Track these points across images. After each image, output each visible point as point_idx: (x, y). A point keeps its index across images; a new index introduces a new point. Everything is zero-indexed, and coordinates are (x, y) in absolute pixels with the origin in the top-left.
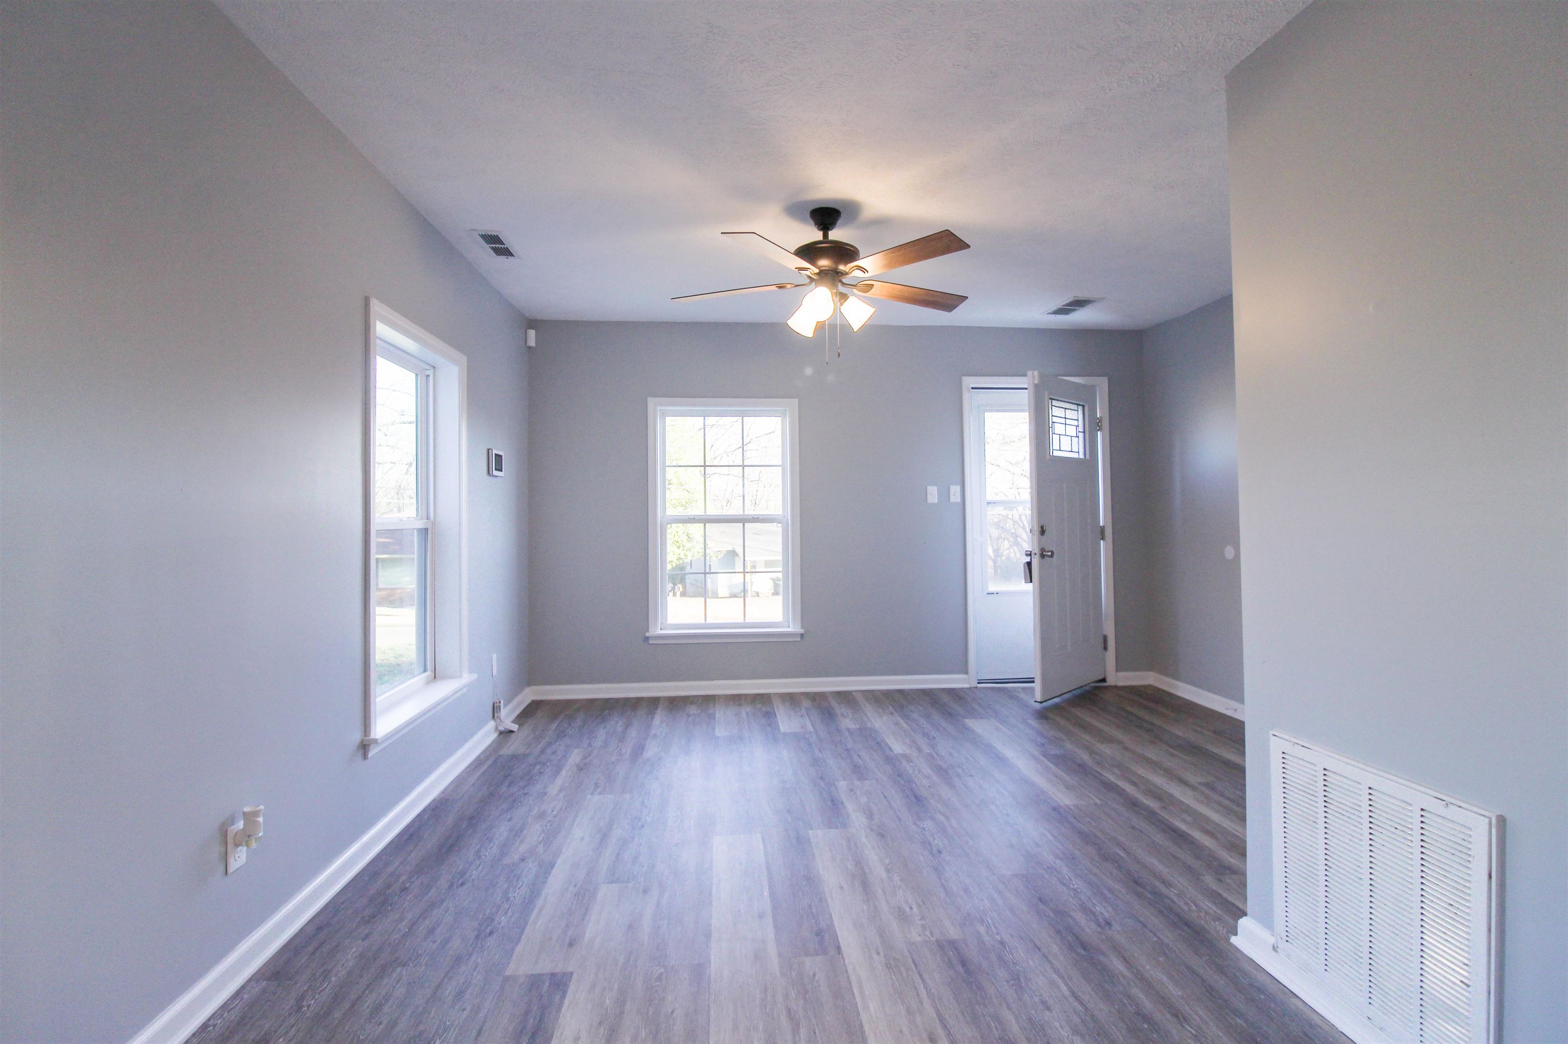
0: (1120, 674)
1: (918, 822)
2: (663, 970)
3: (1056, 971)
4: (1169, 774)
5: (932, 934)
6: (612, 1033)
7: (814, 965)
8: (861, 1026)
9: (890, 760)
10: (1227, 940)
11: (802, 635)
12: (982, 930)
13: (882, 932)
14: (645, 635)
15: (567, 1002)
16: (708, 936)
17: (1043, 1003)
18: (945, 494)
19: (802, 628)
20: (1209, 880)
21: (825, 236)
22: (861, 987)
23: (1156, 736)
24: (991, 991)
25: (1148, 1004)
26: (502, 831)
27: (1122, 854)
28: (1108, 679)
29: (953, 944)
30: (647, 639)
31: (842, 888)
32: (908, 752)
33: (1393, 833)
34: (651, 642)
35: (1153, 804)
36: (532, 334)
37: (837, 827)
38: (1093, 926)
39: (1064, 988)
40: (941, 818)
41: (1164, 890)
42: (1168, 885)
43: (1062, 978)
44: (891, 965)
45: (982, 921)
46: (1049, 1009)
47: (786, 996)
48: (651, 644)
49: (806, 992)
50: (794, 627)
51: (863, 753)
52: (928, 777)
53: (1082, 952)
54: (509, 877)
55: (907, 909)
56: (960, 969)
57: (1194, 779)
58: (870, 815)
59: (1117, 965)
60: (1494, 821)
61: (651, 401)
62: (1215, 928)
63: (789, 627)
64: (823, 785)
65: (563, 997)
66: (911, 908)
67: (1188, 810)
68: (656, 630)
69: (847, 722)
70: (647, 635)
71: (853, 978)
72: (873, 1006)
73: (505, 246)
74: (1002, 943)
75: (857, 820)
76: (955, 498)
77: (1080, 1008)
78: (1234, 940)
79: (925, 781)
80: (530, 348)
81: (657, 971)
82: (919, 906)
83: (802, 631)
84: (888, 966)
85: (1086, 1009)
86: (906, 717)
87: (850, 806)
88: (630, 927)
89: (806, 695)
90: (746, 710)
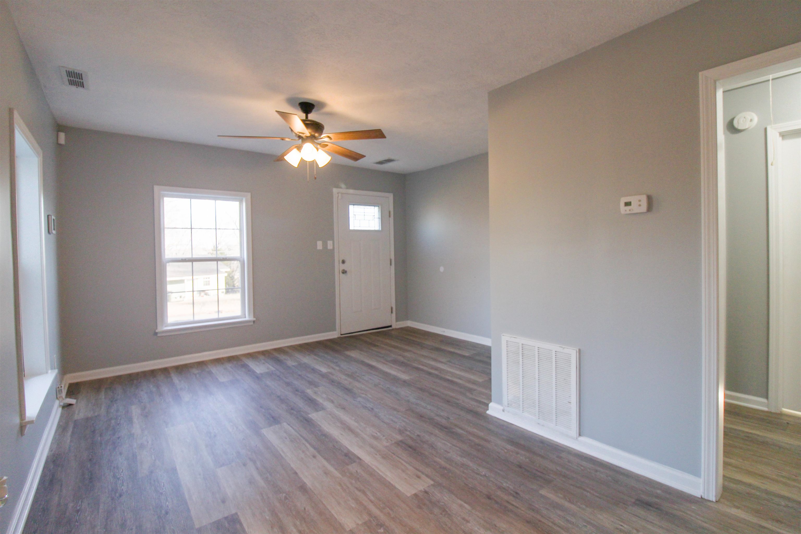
0: (398, 323)
1: (355, 399)
2: (284, 495)
3: (443, 439)
4: (435, 360)
5: (391, 441)
6: (282, 529)
7: (353, 468)
8: (390, 483)
9: (323, 376)
10: (485, 413)
11: (254, 322)
12: (408, 433)
13: (372, 446)
14: (155, 331)
15: (245, 525)
16: (296, 473)
17: (446, 451)
18: (325, 245)
19: (254, 317)
20: (468, 394)
21: (307, 117)
22: (378, 469)
23: (422, 346)
24: (427, 453)
25: (477, 441)
26: (121, 461)
27: (438, 393)
28: (393, 326)
29: (401, 441)
30: (156, 334)
31: (342, 434)
32: (329, 370)
33: (546, 361)
34: (159, 335)
35: (436, 372)
36: (62, 136)
37: (320, 410)
38: (444, 420)
39: (449, 444)
40: (363, 395)
41: (458, 402)
42: (458, 400)
43: (446, 441)
44: (384, 457)
45: (406, 430)
46: (449, 452)
47: (351, 483)
48: (159, 337)
49: (358, 479)
50: (248, 317)
51: (309, 375)
52: (346, 380)
53: (446, 430)
54: (150, 483)
55: (375, 434)
56: (410, 449)
57: (444, 360)
58: (333, 402)
59: (460, 431)
60: (578, 351)
61: (156, 188)
62: (480, 410)
63: (245, 317)
64: (300, 394)
65: (241, 524)
66: (376, 434)
67: (448, 372)
68: (162, 328)
69: (290, 363)
70: (157, 331)
71: (373, 467)
72: (388, 474)
73: (82, 81)
74: (418, 436)
75: (328, 405)
76: (330, 246)
77: (458, 449)
78: (488, 412)
79: (346, 382)
80: (60, 145)
81: (282, 496)
82: (379, 432)
83: (255, 319)
84: (383, 458)
85: (460, 448)
86: (315, 355)
87: (320, 400)
88: (250, 483)
89: (259, 352)
90: (229, 366)
